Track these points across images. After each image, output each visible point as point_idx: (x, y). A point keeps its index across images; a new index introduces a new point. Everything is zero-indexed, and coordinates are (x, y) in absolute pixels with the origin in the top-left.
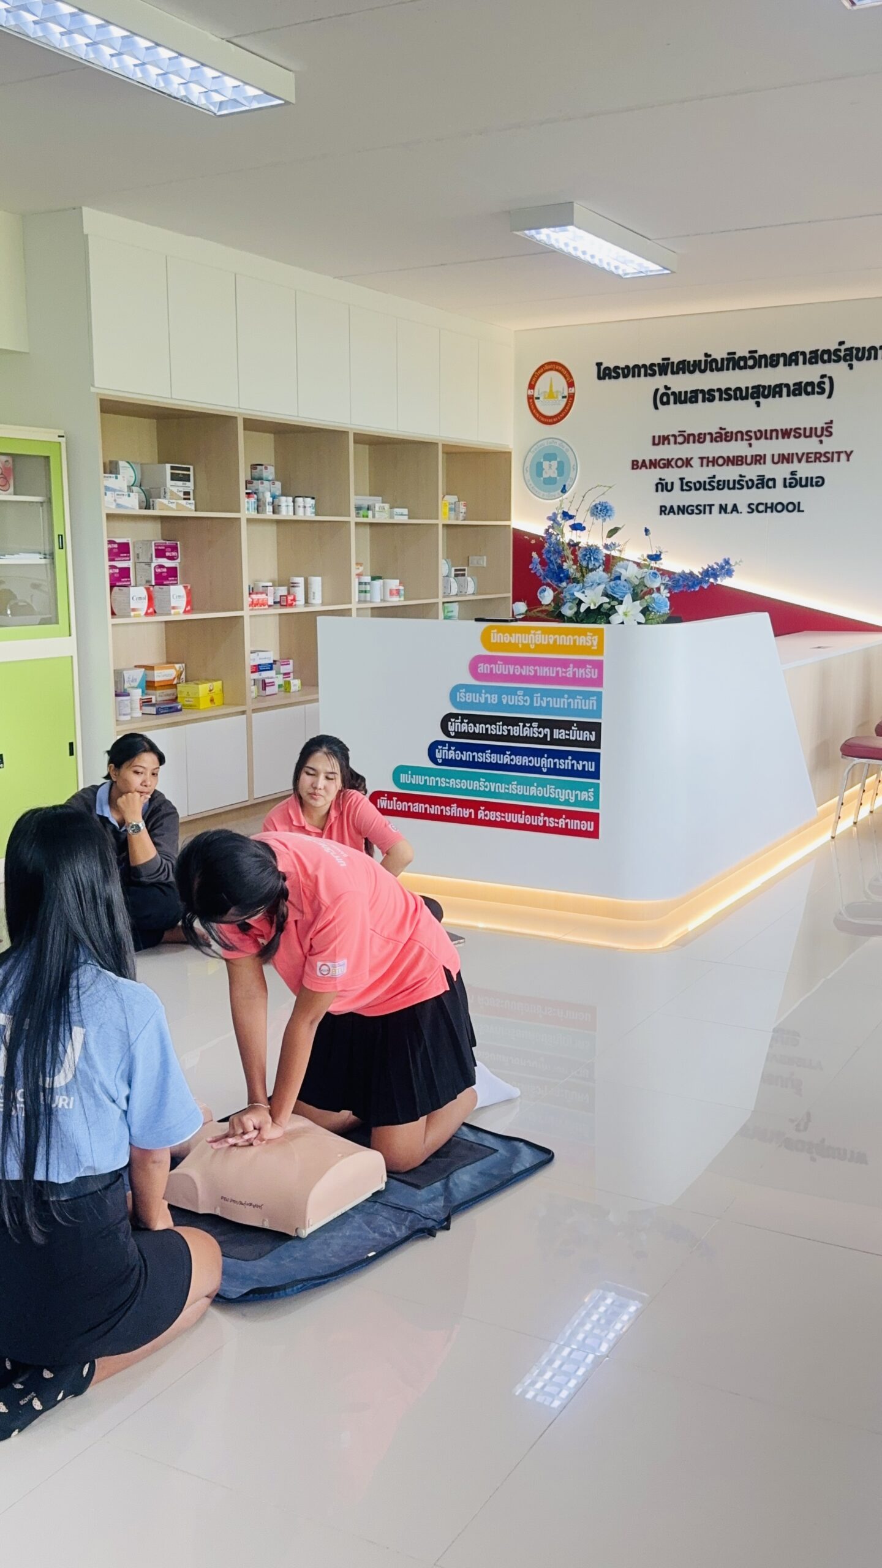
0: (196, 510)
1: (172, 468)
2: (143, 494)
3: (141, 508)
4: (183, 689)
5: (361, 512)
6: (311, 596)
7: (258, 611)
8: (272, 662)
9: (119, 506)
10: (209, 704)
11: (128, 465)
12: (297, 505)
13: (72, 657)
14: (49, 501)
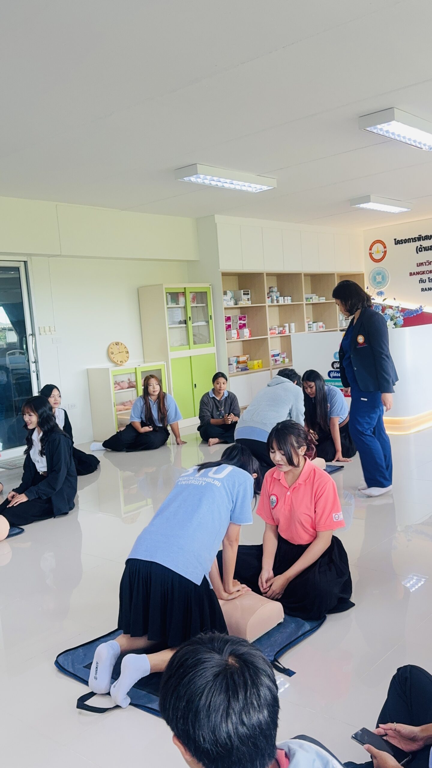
0: (251, 304)
1: (244, 291)
2: (235, 301)
3: (234, 305)
4: (249, 363)
5: (308, 300)
6: (291, 330)
7: (273, 336)
8: (278, 353)
9: (228, 305)
10: (258, 368)
11: (230, 292)
12: (285, 299)
13: (215, 353)
14: (207, 305)
